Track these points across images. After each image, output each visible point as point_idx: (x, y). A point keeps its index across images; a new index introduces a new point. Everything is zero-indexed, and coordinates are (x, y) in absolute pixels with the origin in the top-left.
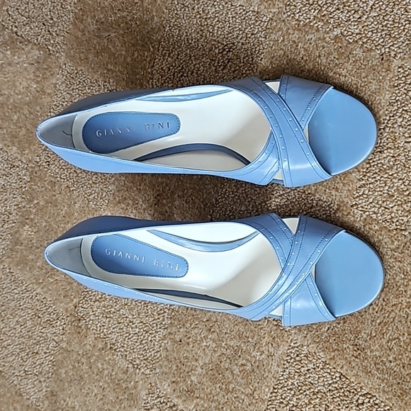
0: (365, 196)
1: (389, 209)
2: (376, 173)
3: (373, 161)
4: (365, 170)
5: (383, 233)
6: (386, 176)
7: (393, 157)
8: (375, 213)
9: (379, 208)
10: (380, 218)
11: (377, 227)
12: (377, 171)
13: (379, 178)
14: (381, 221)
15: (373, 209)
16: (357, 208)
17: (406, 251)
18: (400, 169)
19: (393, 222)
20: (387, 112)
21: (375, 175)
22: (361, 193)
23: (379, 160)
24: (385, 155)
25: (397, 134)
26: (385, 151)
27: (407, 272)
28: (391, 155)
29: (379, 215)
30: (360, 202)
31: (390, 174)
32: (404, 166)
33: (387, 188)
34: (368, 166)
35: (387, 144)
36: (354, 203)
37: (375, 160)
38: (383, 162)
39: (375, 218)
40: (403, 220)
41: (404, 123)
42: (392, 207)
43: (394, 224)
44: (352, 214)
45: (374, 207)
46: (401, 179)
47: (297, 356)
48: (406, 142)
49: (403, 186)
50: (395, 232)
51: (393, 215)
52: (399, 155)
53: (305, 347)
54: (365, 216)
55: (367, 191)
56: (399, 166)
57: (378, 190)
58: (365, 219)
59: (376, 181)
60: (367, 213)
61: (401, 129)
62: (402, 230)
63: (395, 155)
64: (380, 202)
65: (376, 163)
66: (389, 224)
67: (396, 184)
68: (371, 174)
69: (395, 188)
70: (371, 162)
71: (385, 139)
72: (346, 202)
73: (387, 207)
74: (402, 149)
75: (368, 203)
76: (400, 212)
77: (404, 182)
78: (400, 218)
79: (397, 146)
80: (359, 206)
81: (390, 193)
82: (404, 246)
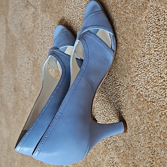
0: (138, 81)
1: (148, 89)
2: (142, 68)
4: (137, 66)
5: (145, 103)
6: (146, 70)
7: (149, 59)
9: (144, 89)
10: (144, 94)
11: (142, 100)
12: (142, 67)
13: (143, 71)
14: (144, 96)
15: (141, 89)
16: (134, 88)
17: (154, 115)
18: (152, 67)
19: (149, 97)
20: (146, 33)
21: (142, 70)
22: (136, 79)
23: (143, 61)
24: (146, 58)
25: (151, 46)
26: (146, 56)
27: (154, 127)
28: (148, 58)
29: (143, 92)
30: (136, 84)
31: (148, 69)
32: (154, 65)
33: (146, 77)
34: (139, 64)
35: (147, 52)
36: (133, 85)
38: (145, 62)
39: (142, 94)
40: (154, 96)
41: (153, 39)
42: (149, 88)
43: (150, 98)
44: (132, 90)
46: (152, 73)
47: (113, 163)
48: (155, 51)
49: (153, 77)
50: (150, 103)
51: (149, 93)
52: (152, 58)
53: (115, 159)
54: (137, 93)
55: (138, 78)
56: (151, 65)
57: (143, 78)
59: (142, 73)
60: (138, 91)
61: (152, 43)
62: (153, 102)
63: (150, 59)
64: (144, 85)
65: (142, 63)
66: (147, 98)
67: (150, 75)
68: (140, 69)
69: (150, 78)
70: (140, 62)
71: (146, 49)
72: (129, 84)
73: (147, 88)
74: (153, 55)
75: (139, 85)
76: (152, 91)
77: (154, 74)
78: (152, 95)
79: (151, 53)
80: (135, 86)
81: (148, 80)
82: (153, 112)
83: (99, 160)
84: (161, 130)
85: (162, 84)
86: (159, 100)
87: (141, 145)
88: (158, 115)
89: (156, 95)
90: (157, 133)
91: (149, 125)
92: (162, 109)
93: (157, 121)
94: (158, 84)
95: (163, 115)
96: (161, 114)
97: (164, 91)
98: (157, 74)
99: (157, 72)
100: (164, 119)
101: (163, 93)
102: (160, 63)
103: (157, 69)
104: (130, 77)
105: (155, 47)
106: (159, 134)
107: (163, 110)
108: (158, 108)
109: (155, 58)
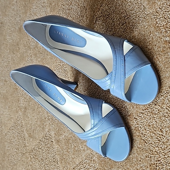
0: (141, 118)
2: (149, 112)
3: (151, 106)
4: (146, 107)
5: (139, 138)
6: (152, 116)
7: (159, 110)
8: (141, 127)
9: (143, 127)
10: (141, 131)
11: (138, 134)
13: (149, 115)
14: (141, 133)
15: (141, 126)
16: (136, 121)
17: (142, 152)
19: (144, 137)
20: (166, 89)
22: (140, 116)
24: (156, 107)
25: (165, 102)
26: (157, 106)
27: (138, 160)
28: (158, 109)
29: (141, 130)
30: (138, 119)
31: (154, 116)
32: (160, 117)
33: (150, 121)
34: (148, 106)
35: (160, 103)
36: (136, 117)
37: (152, 106)
38: (154, 109)
39: (140, 129)
42: (147, 130)
43: (144, 138)
44: (133, 121)
45: (142, 125)
46: (156, 122)
47: (91, 158)
48: (166, 108)
49: (155, 125)
50: (143, 141)
51: (146, 134)
54: (136, 126)
55: (143, 117)
56: (158, 116)
57: (147, 119)
58: (136, 127)
60: (138, 125)
61: (167, 101)
62: (145, 142)
63: (160, 110)
64: (145, 125)
65: (152, 108)
66: (143, 136)
67: (154, 123)
68: (148, 111)
69: (152, 124)
70: (150, 106)
71: (160, 100)
72: (133, 115)
73: (146, 128)
74: (163, 110)
75: (141, 121)
76: (149, 135)
77: (156, 124)
78: (148, 137)
79: (162, 107)
80: (137, 120)
81: (150, 124)
82: (142, 149)
83: (80, 148)
84: (142, 165)
85: (159, 136)
86: (151, 145)
87: (121, 164)
88: (145, 154)
89: (151, 139)
90: (138, 165)
91: (134, 156)
92: (150, 152)
93: (142, 157)
94: (156, 133)
95: (149, 157)
96: (147, 155)
97: (158, 142)
98: (159, 126)
99: (160, 124)
100: (148, 161)
101: (157, 143)
102: (165, 120)
103: (161, 122)
104: (136, 110)
105: (168, 106)
106: (139, 167)
107: (150, 154)
108: (147, 149)
109: (164, 114)
